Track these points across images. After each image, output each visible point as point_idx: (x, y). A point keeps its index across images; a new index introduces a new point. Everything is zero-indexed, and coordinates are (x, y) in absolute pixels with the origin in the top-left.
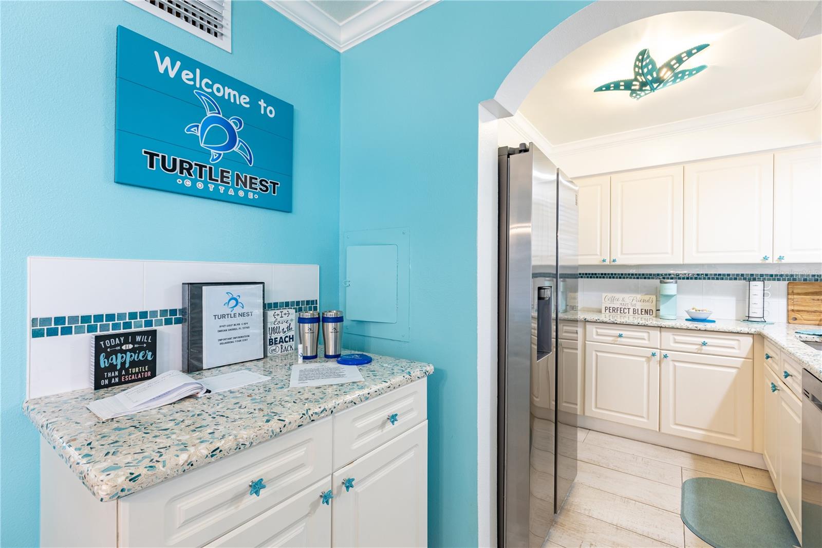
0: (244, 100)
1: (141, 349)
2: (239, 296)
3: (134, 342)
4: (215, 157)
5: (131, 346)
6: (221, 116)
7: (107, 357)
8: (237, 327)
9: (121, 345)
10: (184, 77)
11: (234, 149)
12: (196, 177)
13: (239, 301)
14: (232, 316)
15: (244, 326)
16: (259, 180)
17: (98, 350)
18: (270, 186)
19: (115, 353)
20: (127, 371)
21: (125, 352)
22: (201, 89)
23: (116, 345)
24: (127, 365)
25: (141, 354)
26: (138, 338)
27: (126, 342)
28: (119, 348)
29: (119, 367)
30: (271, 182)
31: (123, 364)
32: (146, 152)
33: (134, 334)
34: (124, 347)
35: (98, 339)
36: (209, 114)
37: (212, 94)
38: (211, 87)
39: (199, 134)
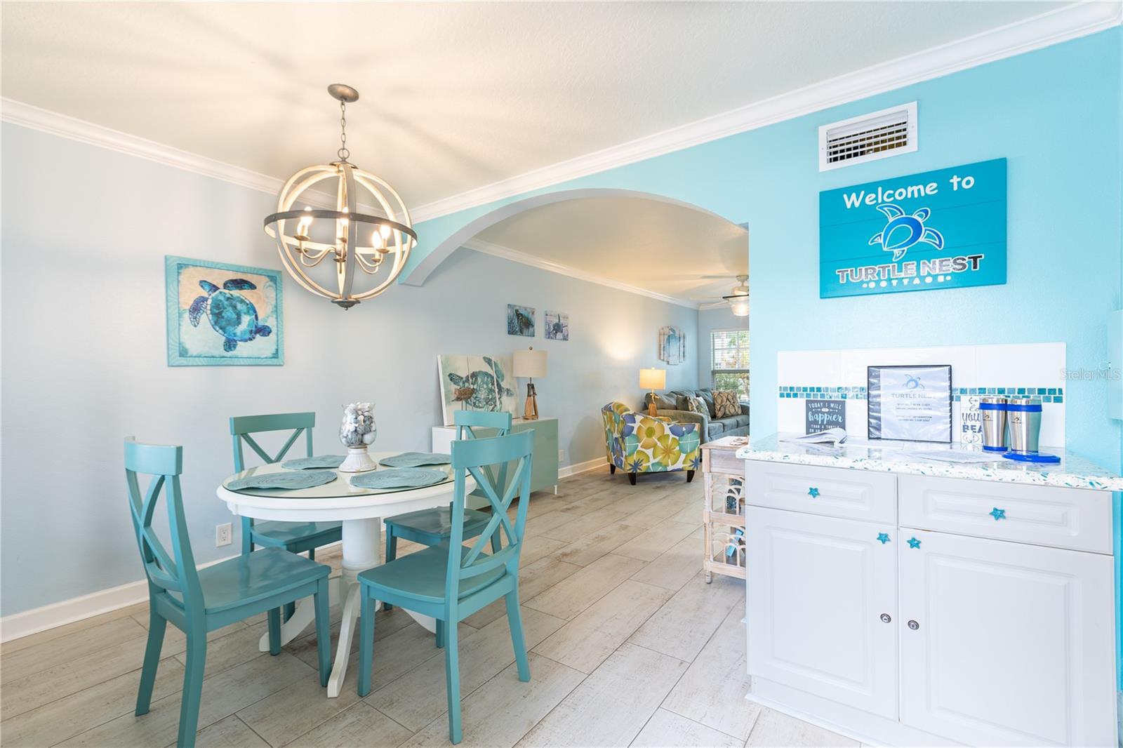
0: (931, 189)
1: (834, 413)
2: (919, 378)
3: (829, 407)
4: (898, 255)
5: (827, 410)
6: (904, 216)
7: (813, 415)
8: (918, 407)
9: (821, 408)
10: (867, 201)
11: (920, 240)
12: (879, 277)
13: (919, 382)
14: (912, 396)
15: (926, 407)
16: (952, 261)
17: (808, 409)
18: (969, 262)
19: (818, 412)
20: (825, 426)
21: (823, 413)
22: (883, 202)
23: (818, 408)
24: (825, 423)
25: (834, 417)
26: (832, 405)
27: (824, 407)
28: (819, 410)
29: (820, 423)
30: (969, 258)
31: (823, 421)
32: (838, 272)
33: (829, 402)
34: (823, 410)
35: (808, 402)
36: (891, 220)
37: (895, 201)
38: (893, 195)
39: (882, 241)
